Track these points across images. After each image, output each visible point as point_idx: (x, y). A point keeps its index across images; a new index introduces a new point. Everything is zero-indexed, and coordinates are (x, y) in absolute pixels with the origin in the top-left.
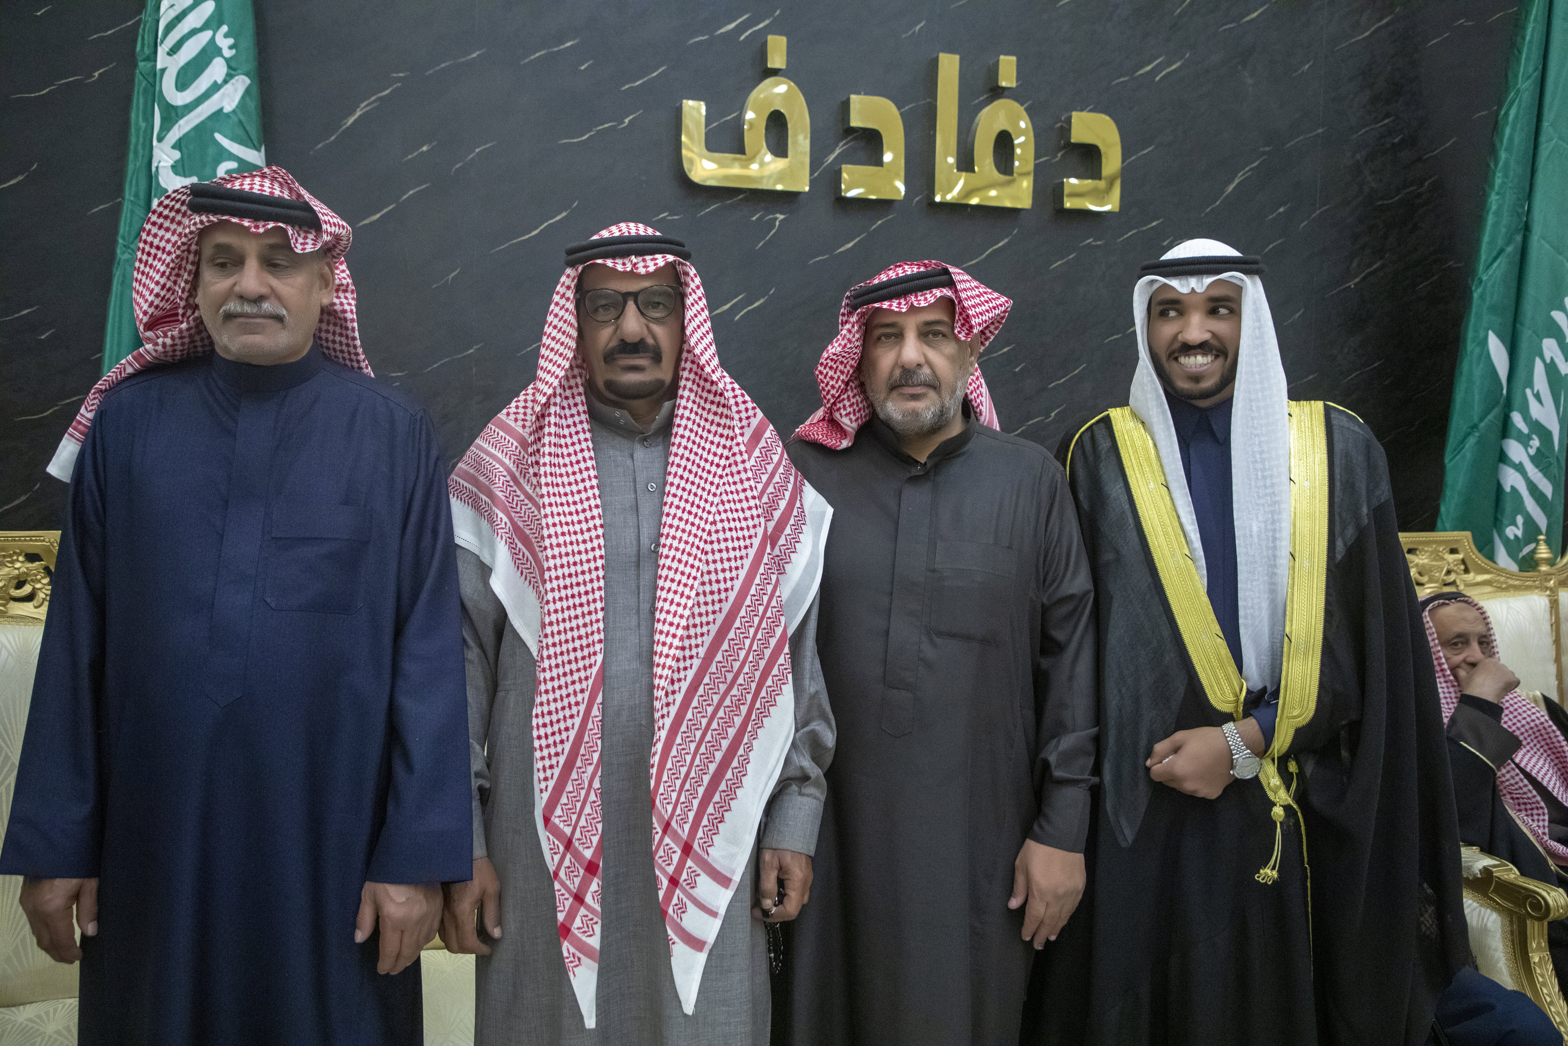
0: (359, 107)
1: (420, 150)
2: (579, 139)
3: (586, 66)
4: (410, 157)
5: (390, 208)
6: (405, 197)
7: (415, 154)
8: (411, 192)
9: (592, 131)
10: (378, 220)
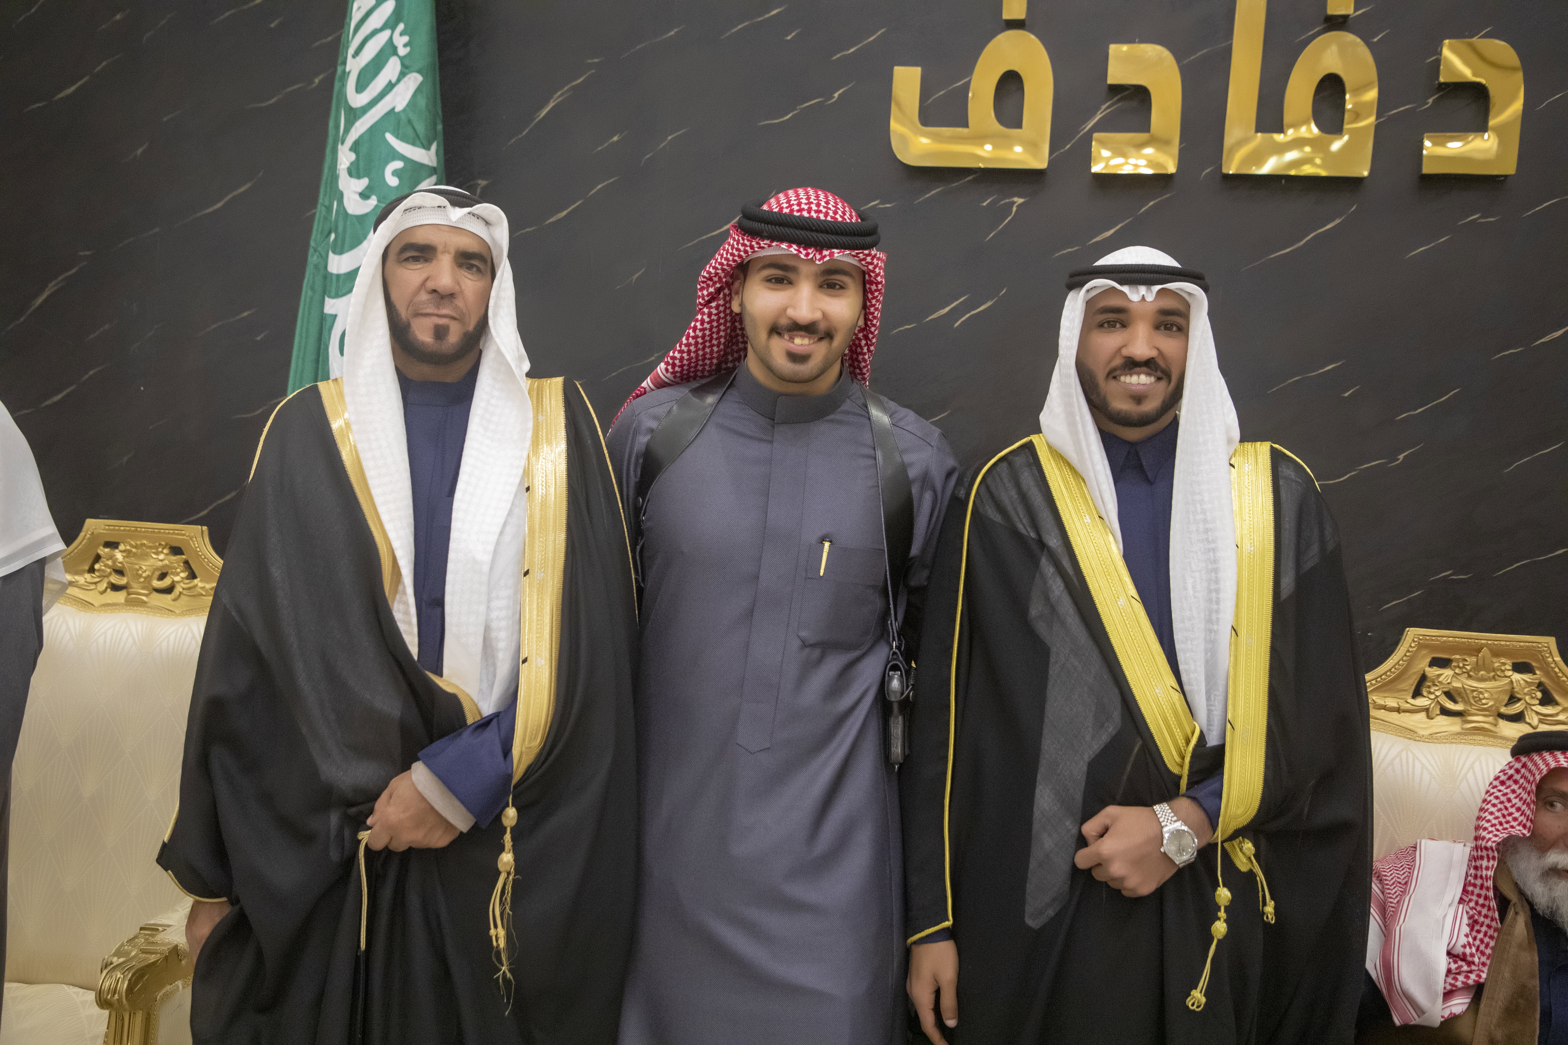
0: (552, 98)
1: (611, 141)
2: (782, 120)
3: (793, 34)
4: (600, 148)
5: (578, 203)
6: (594, 191)
7: (606, 145)
8: (599, 187)
9: (797, 110)
10: (565, 216)
